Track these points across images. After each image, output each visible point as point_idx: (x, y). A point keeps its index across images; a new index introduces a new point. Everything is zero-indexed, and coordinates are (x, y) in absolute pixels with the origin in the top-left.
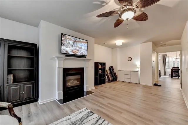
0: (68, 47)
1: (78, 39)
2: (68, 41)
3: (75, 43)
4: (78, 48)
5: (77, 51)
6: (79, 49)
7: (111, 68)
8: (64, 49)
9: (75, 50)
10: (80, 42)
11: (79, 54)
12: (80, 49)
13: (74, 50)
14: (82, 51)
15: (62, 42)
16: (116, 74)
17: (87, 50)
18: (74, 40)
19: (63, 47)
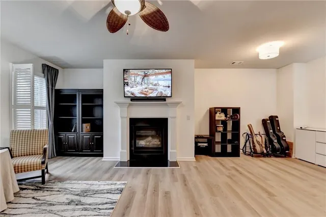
0: (135, 87)
1: (151, 71)
2: (133, 79)
3: (146, 78)
4: (151, 86)
5: (150, 91)
6: (153, 87)
8: (128, 91)
9: (146, 90)
10: (156, 74)
11: (154, 95)
12: (155, 87)
13: (144, 90)
14: (159, 90)
15: (125, 81)
16: (284, 138)
17: (170, 86)
18: (143, 74)
19: (127, 89)
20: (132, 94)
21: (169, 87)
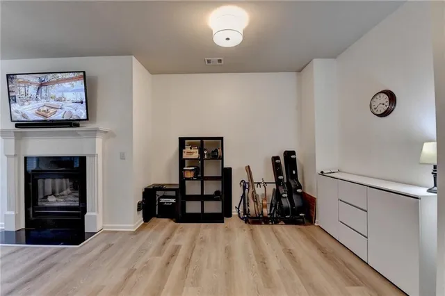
0: (26, 103)
1: (50, 77)
2: (23, 90)
3: (43, 89)
4: (52, 102)
5: (51, 111)
6: (55, 103)
7: (286, 166)
8: (17, 112)
9: (45, 109)
10: (58, 81)
11: (58, 116)
12: (60, 104)
13: (42, 109)
14: (66, 109)
15: (12, 94)
16: (299, 191)
17: (84, 100)
18: (37, 81)
19: (15, 107)
20: (23, 116)
21: (82, 103)
